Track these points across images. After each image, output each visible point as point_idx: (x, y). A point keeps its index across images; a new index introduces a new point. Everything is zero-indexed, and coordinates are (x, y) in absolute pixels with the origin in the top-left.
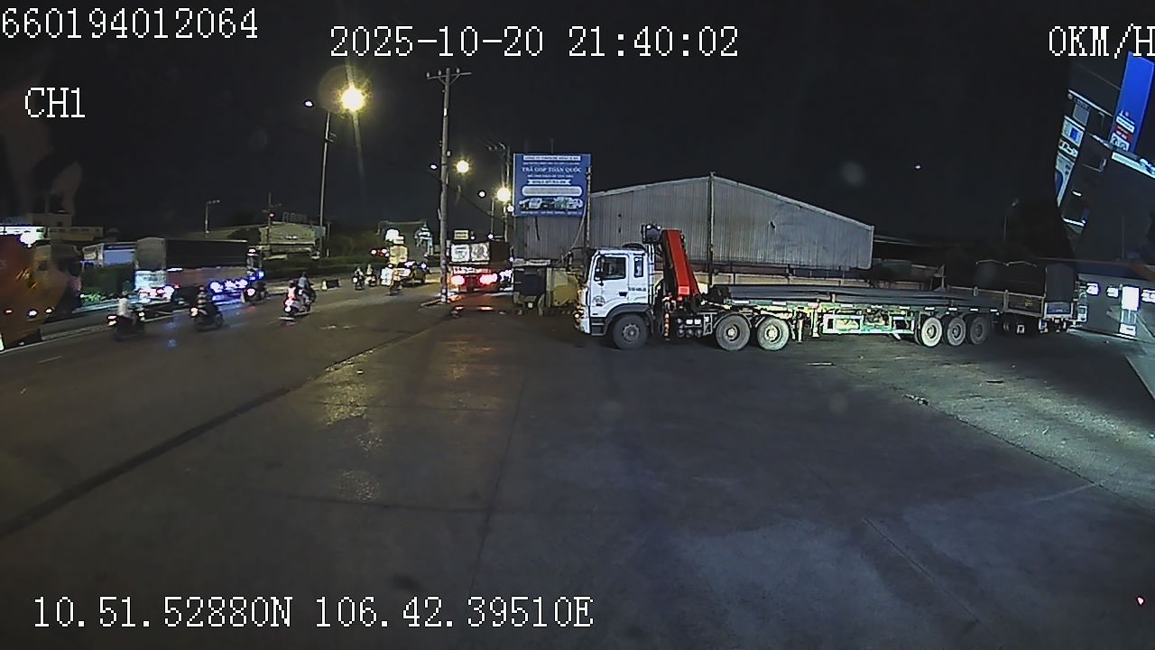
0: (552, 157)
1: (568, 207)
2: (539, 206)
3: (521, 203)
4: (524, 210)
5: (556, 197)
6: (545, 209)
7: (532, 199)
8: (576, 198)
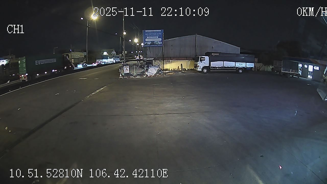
0: (153, 31)
1: (158, 44)
3: (145, 43)
4: (146, 45)
5: (155, 41)
6: (152, 45)
7: (148, 42)
8: (160, 41)
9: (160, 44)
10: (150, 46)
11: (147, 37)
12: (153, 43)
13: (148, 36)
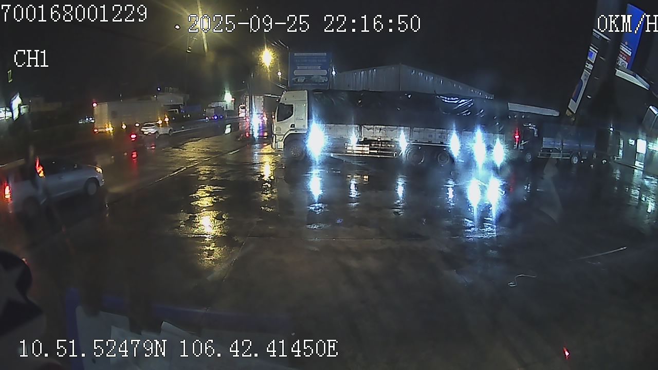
0: (310, 54)
1: (320, 81)
2: (303, 81)
3: (293, 79)
4: (296, 83)
5: (312, 76)
6: (307, 83)
7: (299, 78)
8: (324, 76)
9: (323, 81)
10: (301, 84)
11: (298, 67)
12: (308, 79)
13: (298, 64)
